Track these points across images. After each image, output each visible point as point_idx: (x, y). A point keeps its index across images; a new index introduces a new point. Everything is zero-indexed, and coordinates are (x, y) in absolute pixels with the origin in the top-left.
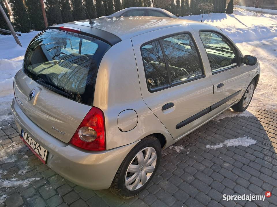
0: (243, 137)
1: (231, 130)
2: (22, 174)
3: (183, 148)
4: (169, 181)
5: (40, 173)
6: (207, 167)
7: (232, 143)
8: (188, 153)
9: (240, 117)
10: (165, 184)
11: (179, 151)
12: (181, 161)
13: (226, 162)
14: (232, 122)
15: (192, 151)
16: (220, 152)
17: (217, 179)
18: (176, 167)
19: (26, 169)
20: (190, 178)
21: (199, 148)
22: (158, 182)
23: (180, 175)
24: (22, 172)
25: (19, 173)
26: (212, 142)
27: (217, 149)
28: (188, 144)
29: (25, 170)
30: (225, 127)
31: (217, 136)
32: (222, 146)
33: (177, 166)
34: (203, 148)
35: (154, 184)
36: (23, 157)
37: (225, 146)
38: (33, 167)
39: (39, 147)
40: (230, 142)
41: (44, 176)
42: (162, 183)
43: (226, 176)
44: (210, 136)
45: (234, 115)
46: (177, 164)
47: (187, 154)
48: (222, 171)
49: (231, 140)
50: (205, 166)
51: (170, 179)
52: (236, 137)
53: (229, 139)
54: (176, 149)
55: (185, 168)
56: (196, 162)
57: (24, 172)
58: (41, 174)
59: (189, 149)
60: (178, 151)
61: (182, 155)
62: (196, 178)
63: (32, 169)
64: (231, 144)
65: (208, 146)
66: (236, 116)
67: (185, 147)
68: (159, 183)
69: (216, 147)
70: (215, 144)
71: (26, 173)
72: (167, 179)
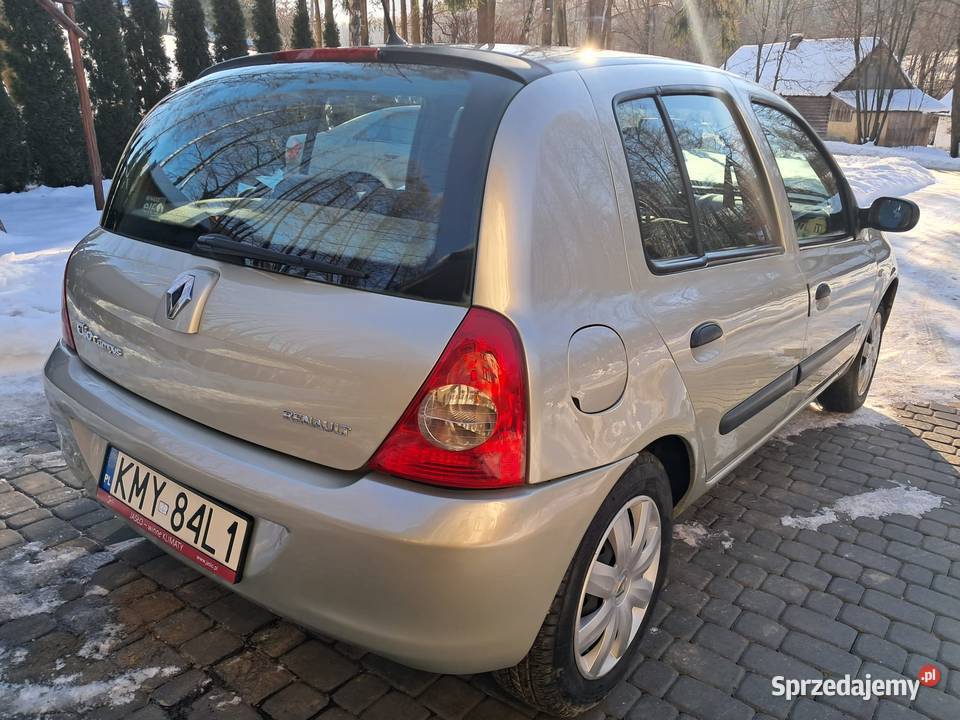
0: (890, 486)
1: (840, 466)
2: (97, 656)
3: (705, 532)
4: (700, 646)
5: (175, 649)
6: (812, 589)
7: (864, 506)
8: (727, 545)
9: (852, 429)
10: (687, 656)
11: (693, 540)
12: (716, 575)
13: (874, 569)
14: (831, 442)
15: (737, 539)
16: (836, 538)
17: (867, 628)
18: (705, 594)
19: (109, 635)
20: (772, 631)
21: (761, 529)
22: (661, 652)
23: (732, 622)
24: (97, 650)
25: (82, 653)
26: (795, 508)
27: (822, 528)
28: (717, 517)
29: (107, 642)
30: (816, 459)
31: (804, 487)
32: (834, 518)
33: (706, 590)
34: (772, 525)
35: (647, 658)
36: (88, 594)
37: (843, 517)
38: (139, 627)
39: (199, 517)
40: (857, 503)
41: (193, 659)
42: (676, 653)
43: (893, 614)
44: (779, 487)
45: (831, 422)
46: (704, 584)
47: (726, 550)
48: (872, 598)
49: (857, 497)
50: (807, 585)
51: (700, 636)
52: (868, 487)
53: (848, 495)
54: (682, 534)
55: (738, 597)
56: (766, 574)
57: (105, 647)
58: (179, 652)
59: (726, 534)
60: (691, 541)
61: (708, 553)
62: (791, 629)
63: (136, 635)
64: (863, 509)
65: (787, 521)
66: (839, 424)
67: (711, 528)
68: (664, 653)
69: (815, 522)
70: (807, 513)
71: (111, 651)
72: (689, 637)
